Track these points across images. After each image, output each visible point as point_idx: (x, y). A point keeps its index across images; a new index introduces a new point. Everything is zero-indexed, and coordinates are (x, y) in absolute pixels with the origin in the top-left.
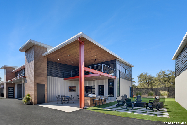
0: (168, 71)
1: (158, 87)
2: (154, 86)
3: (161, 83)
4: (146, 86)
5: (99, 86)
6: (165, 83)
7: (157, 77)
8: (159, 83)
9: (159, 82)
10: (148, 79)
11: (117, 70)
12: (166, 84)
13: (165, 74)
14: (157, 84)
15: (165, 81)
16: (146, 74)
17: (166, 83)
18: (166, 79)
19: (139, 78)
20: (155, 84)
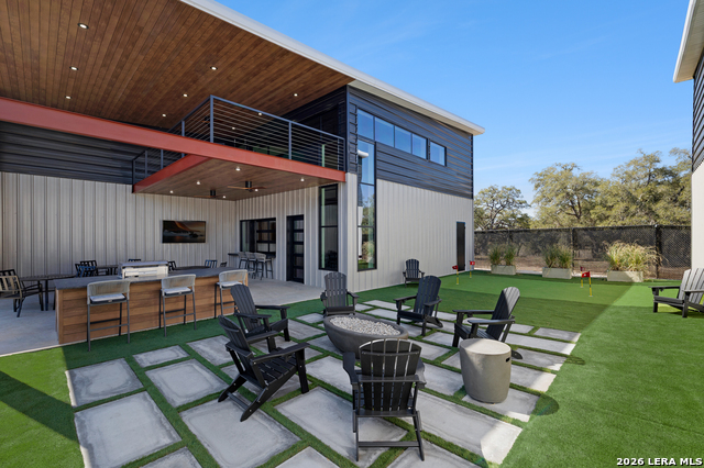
0: (674, 152)
1: (619, 224)
2: (601, 220)
3: (633, 208)
4: (565, 220)
5: (288, 217)
6: (654, 208)
7: (616, 179)
8: (622, 206)
9: (625, 204)
10: (576, 190)
11: (350, 138)
12: (661, 212)
13: (659, 166)
14: (613, 212)
15: (656, 199)
16: (568, 169)
17: (659, 207)
18: (661, 189)
19: (537, 186)
20: (604, 210)
